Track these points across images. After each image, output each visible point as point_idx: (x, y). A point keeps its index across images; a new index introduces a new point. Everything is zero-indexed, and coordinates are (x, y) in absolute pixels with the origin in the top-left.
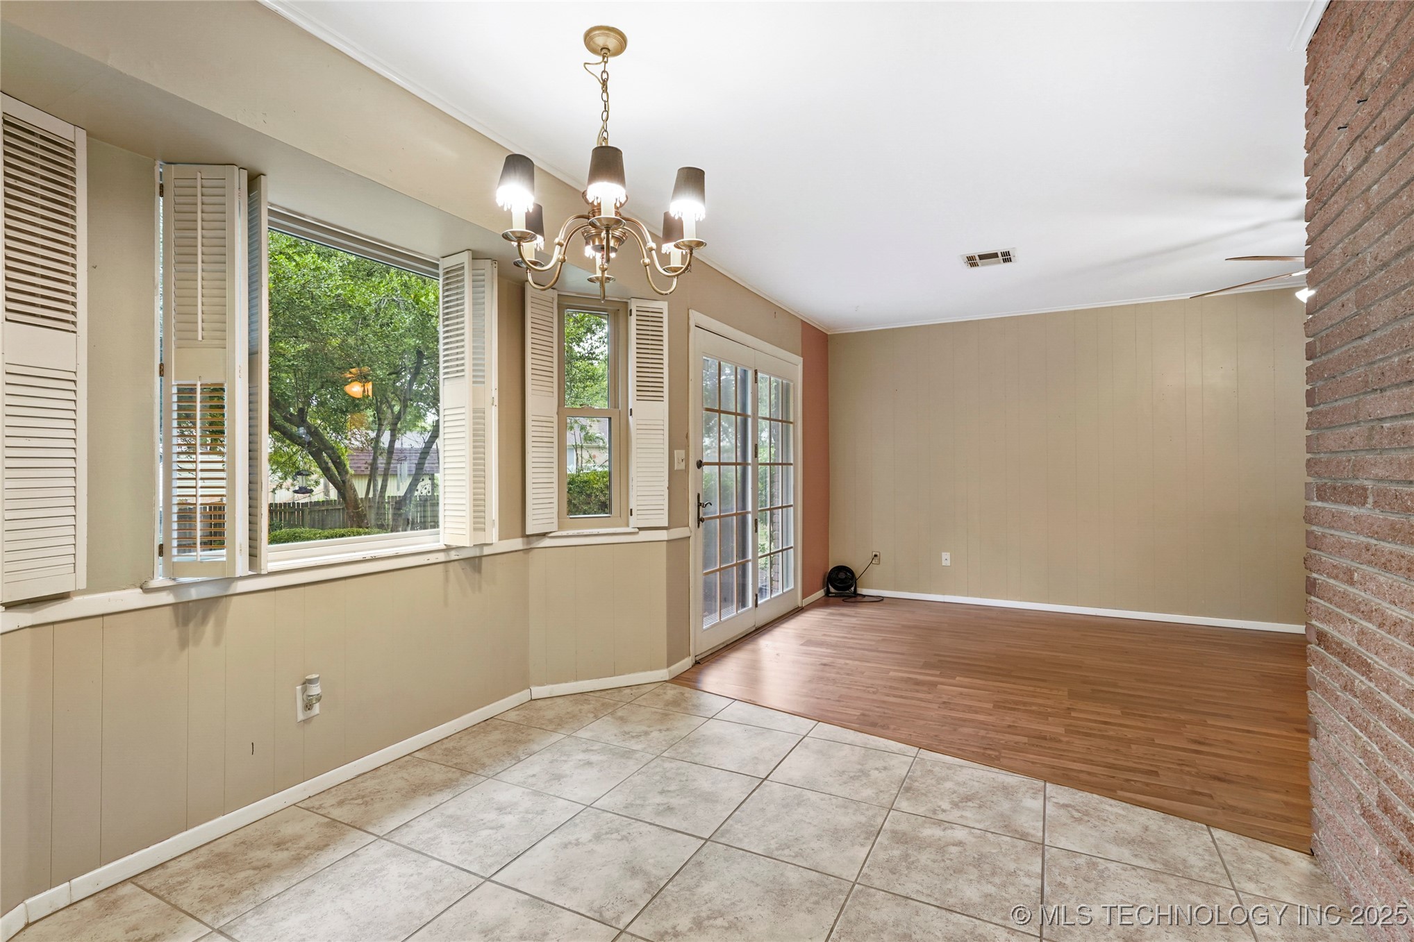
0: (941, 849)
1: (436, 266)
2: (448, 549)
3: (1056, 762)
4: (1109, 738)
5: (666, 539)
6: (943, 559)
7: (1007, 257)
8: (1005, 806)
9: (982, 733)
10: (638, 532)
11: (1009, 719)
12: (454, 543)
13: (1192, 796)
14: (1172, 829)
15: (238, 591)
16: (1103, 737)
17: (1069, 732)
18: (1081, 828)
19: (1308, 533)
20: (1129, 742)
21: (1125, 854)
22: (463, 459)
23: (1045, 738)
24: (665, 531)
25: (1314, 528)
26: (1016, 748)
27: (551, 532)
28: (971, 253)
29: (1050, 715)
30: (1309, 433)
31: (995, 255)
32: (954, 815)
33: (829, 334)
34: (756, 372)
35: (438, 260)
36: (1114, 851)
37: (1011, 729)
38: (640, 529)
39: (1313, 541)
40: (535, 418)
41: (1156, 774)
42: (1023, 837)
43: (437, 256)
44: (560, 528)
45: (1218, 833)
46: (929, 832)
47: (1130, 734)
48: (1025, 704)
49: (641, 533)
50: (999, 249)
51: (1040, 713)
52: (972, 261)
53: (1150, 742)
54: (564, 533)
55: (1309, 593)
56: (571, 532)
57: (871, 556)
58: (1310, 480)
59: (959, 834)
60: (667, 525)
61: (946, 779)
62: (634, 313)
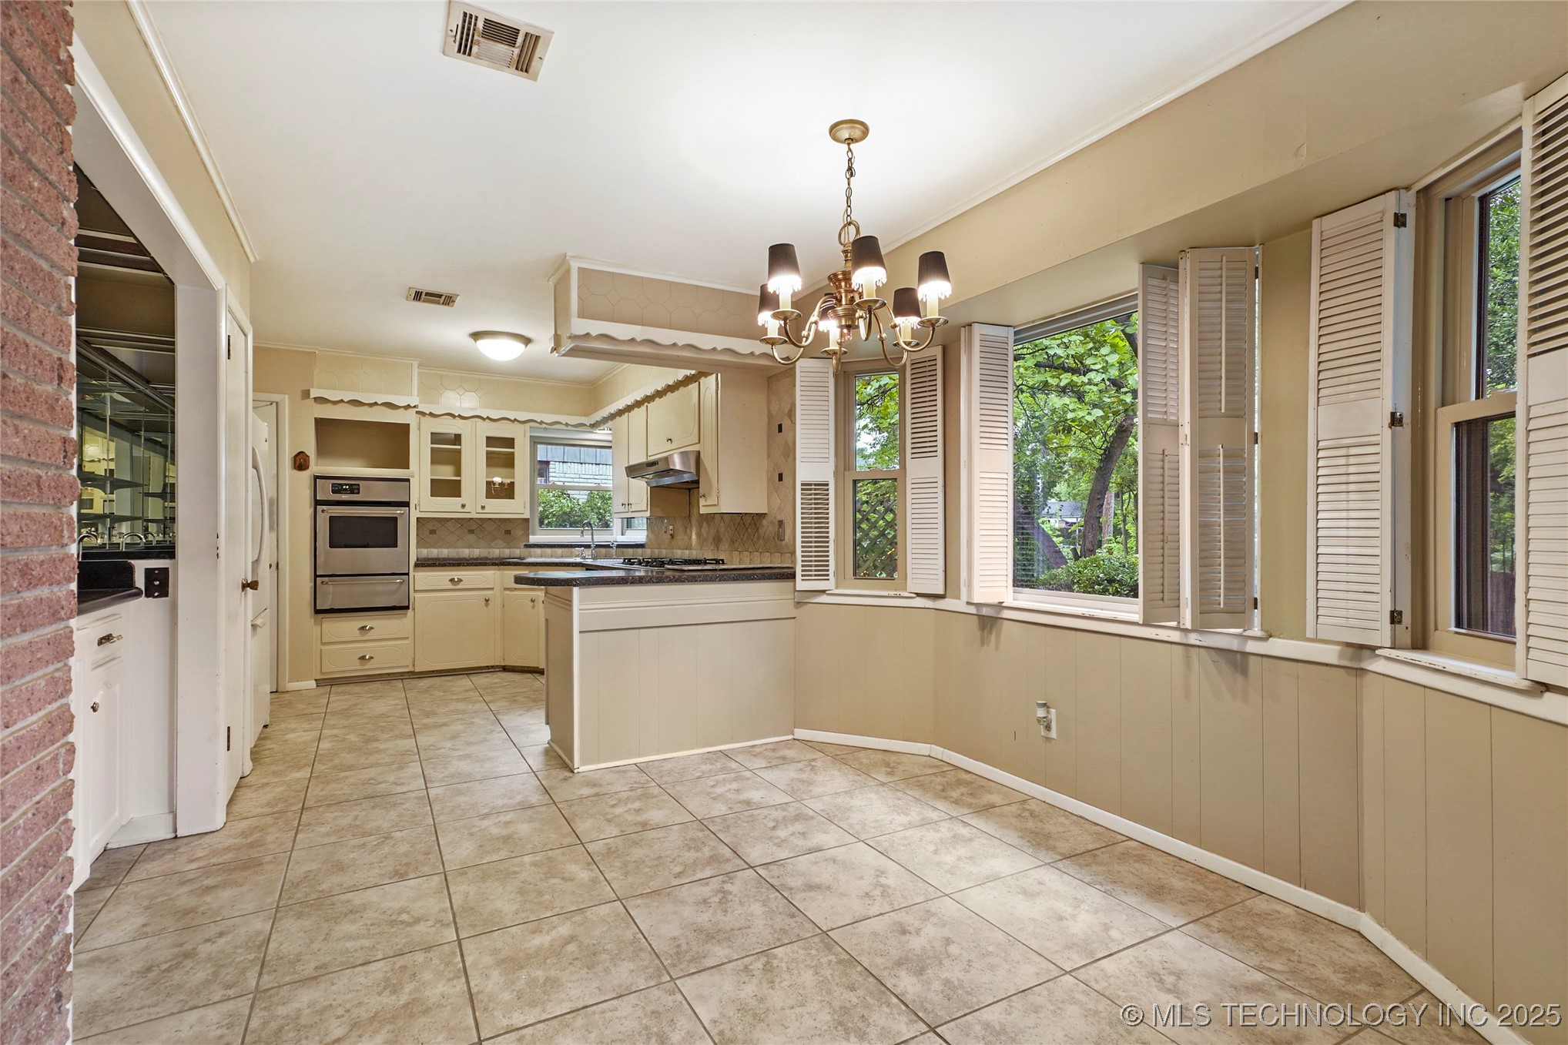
15: (1004, 616)
27: (1380, 648)
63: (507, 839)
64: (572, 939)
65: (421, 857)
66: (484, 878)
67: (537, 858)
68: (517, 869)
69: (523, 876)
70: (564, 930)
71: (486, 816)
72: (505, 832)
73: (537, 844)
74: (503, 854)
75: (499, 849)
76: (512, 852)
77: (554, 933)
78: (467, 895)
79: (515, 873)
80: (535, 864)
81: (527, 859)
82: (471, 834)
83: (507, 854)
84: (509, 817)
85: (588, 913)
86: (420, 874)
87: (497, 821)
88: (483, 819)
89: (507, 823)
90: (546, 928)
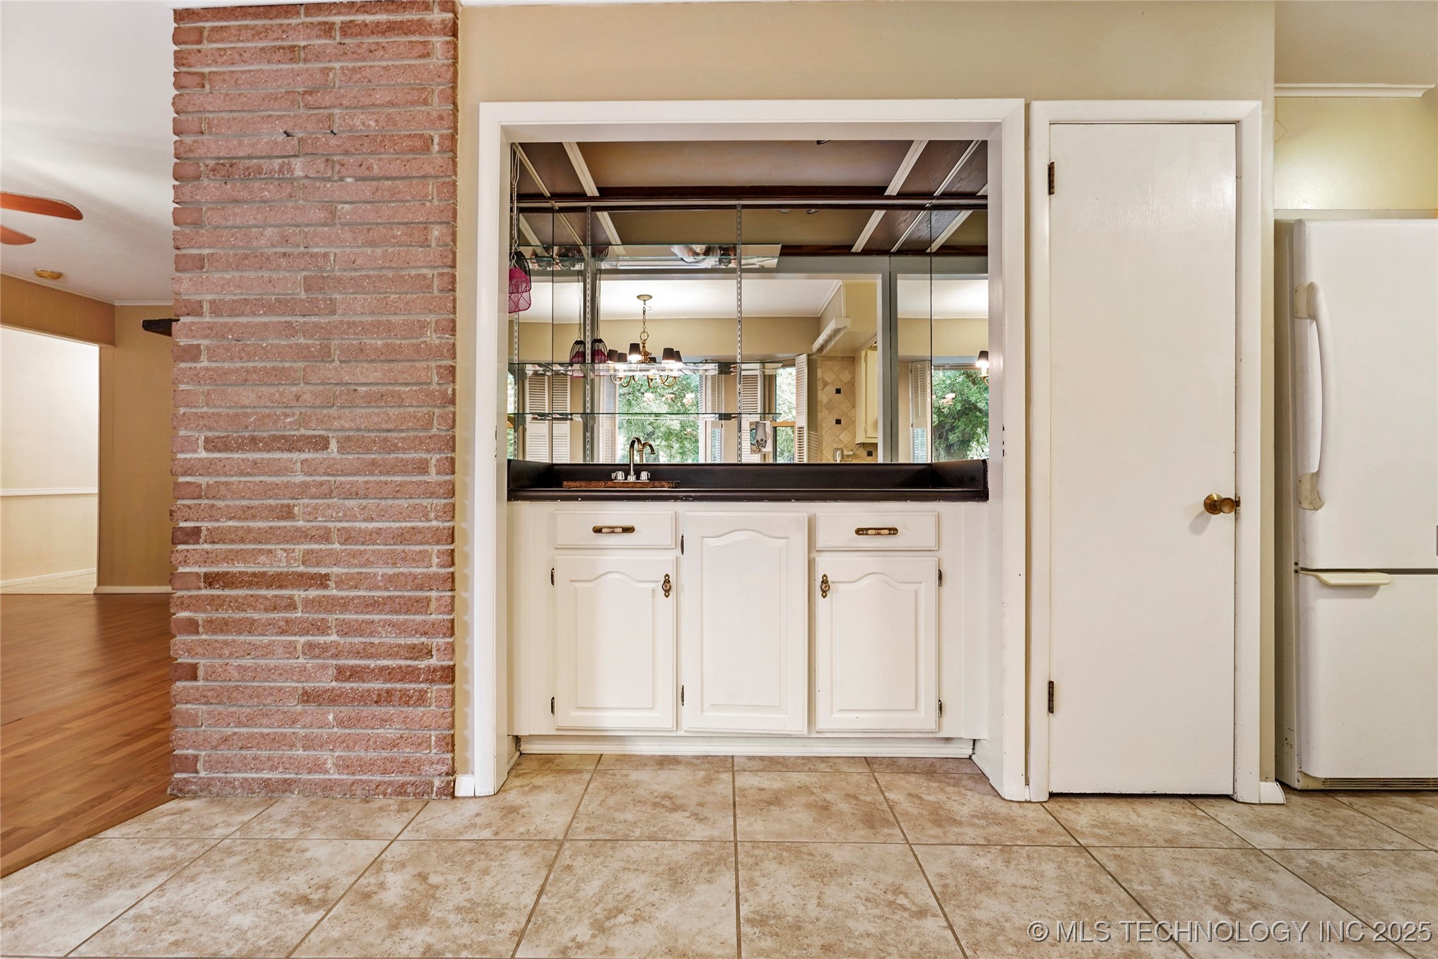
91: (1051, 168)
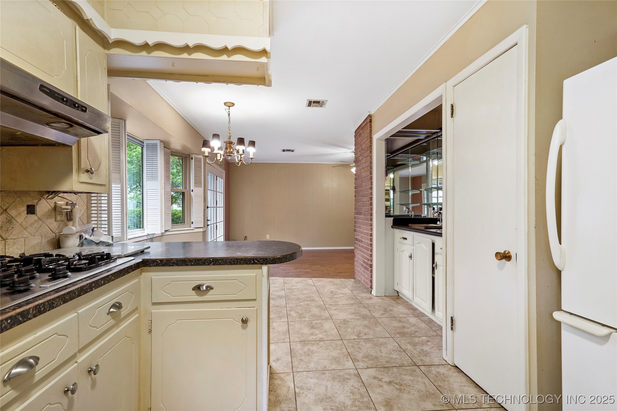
0: (298, 289)
1: (143, 143)
2: (148, 235)
3: (312, 275)
4: (320, 270)
5: (202, 231)
6: (267, 237)
7: (293, 151)
8: (306, 282)
9: (295, 273)
10: (194, 229)
11: (299, 270)
12: (150, 233)
13: (336, 275)
14: (334, 280)
16: (318, 270)
17: (312, 270)
18: (320, 282)
19: (355, 221)
20: (324, 270)
21: (328, 284)
22: (158, 206)
23: (308, 272)
24: (202, 229)
25: (355, 220)
26: (303, 274)
27: (169, 230)
28: (284, 149)
29: (307, 269)
30: (355, 202)
31: (290, 150)
32: (297, 285)
33: (230, 162)
34: (217, 177)
35: (144, 140)
36: (326, 284)
37: (300, 272)
38: (195, 228)
39: (355, 222)
40: (167, 192)
41: (330, 274)
42: (311, 285)
43: (144, 139)
44: (172, 228)
45: (341, 279)
46: (293, 288)
47: (323, 269)
48: (301, 268)
49: (196, 229)
50: (292, 149)
51: (305, 269)
52: (284, 151)
53: (327, 270)
54: (173, 230)
55: (355, 232)
56: (175, 230)
57: (244, 237)
58: (355, 211)
59: (300, 287)
60: (203, 227)
61: (292, 281)
62: (193, 159)
63: (313, 327)
64: (301, 302)
65: (341, 325)
66: (320, 316)
67: (304, 319)
68: (311, 317)
69: (309, 315)
70: (302, 303)
71: (321, 340)
72: (313, 330)
73: (303, 324)
74: (314, 322)
75: (316, 324)
76: (311, 322)
77: (304, 303)
78: (324, 313)
79: (311, 316)
80: (305, 317)
81: (307, 319)
82: (326, 331)
83: (313, 322)
84: (311, 338)
85: (295, 305)
86: (340, 320)
87: (316, 336)
88: (322, 338)
89: (312, 334)
90: (306, 304)
91: (452, 106)
